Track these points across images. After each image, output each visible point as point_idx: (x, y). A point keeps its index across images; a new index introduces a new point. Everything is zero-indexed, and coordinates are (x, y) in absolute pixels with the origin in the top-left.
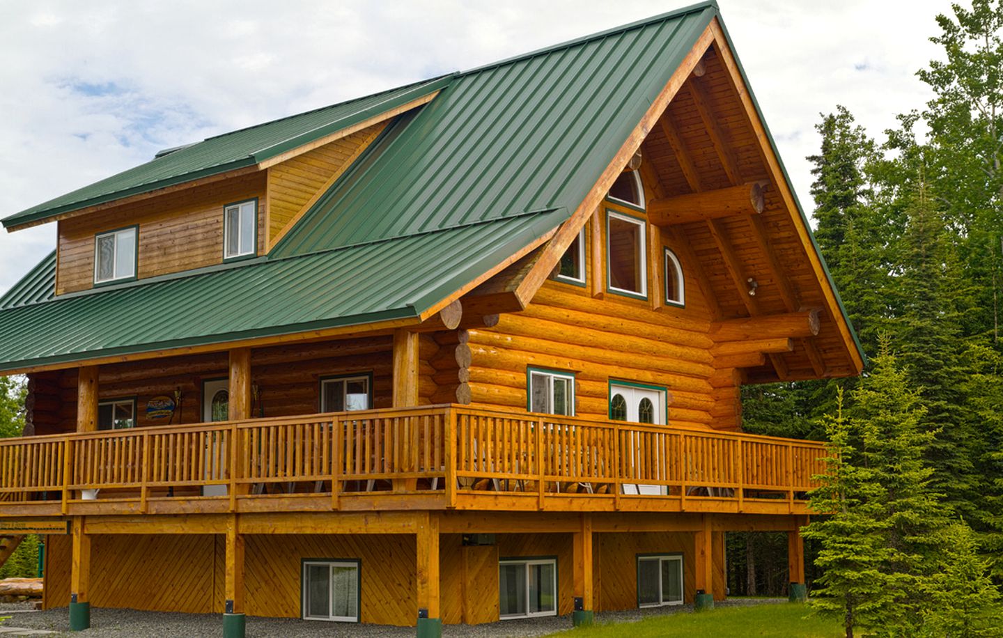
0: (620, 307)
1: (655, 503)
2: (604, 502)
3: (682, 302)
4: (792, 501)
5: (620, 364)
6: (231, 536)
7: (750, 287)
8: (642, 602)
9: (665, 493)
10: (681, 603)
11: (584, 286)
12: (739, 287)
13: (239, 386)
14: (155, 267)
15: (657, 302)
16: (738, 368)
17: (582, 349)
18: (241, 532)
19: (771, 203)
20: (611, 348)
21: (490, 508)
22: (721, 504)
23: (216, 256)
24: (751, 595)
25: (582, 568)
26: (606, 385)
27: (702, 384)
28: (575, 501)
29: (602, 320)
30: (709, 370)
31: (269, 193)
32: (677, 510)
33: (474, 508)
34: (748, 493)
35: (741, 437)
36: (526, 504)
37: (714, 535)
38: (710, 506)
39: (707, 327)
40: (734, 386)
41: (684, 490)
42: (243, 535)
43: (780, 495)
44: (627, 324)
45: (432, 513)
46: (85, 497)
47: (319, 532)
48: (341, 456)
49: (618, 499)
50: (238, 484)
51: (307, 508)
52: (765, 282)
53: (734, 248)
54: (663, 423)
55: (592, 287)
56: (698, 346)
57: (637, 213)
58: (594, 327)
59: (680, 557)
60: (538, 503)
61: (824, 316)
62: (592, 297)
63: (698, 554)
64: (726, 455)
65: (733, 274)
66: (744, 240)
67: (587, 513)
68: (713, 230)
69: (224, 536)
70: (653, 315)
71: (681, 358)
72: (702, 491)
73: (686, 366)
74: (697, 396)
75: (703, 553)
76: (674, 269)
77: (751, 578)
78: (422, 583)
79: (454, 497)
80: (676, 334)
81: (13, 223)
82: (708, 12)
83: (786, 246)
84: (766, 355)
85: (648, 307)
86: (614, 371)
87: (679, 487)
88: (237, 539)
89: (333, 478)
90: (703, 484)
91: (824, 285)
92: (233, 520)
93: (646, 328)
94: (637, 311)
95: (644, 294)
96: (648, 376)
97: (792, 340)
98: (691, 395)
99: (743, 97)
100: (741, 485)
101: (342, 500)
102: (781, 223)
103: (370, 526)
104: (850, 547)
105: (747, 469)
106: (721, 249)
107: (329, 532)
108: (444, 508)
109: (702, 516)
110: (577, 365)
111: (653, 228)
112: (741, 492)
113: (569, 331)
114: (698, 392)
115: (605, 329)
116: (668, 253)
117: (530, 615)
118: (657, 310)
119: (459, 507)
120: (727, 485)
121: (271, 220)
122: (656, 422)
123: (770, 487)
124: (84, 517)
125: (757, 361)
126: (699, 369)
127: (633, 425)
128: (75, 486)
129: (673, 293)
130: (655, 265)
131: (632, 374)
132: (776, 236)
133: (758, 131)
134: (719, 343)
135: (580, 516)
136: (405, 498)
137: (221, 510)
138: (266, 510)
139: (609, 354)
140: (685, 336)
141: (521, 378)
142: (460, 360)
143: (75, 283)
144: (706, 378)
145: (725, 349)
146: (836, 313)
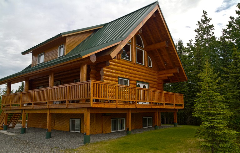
0: (139, 67)
1: (145, 106)
2: (133, 106)
3: (151, 67)
4: (175, 106)
5: (139, 78)
6: (48, 114)
7: (165, 64)
8: (144, 127)
9: (148, 104)
10: (152, 126)
11: (131, 61)
12: (163, 64)
13: (51, 80)
14: (47, 60)
15: (146, 66)
16: (163, 80)
17: (131, 74)
18: (50, 113)
19: (169, 46)
20: (137, 75)
21: (103, 107)
22: (160, 107)
23: (57, 56)
24: (165, 124)
25: (128, 121)
26: (136, 82)
27: (156, 83)
28: (126, 106)
29: (135, 69)
30: (157, 80)
31: (66, 43)
32: (151, 108)
33: (98, 107)
34: (166, 104)
35: (164, 92)
36: (113, 106)
37: (158, 113)
38: (158, 107)
39: (156, 72)
40: (162, 83)
41: (152, 103)
42: (51, 114)
43: (173, 104)
44: (140, 70)
45: (88, 108)
46: (24, 105)
47: (65, 113)
48: (68, 94)
49: (136, 105)
50: (49, 102)
51: (61, 107)
52: (168, 63)
53: (162, 56)
54: (148, 88)
55: (133, 62)
56: (155, 76)
57: (142, 48)
58: (133, 70)
59: (152, 117)
60: (116, 106)
61: (180, 69)
62: (133, 64)
63: (155, 117)
64: (161, 95)
65: (162, 61)
66: (164, 54)
67: (130, 108)
68: (158, 52)
69: (47, 114)
70: (146, 69)
71: (151, 77)
72: (156, 104)
73: (152, 79)
74: (155, 85)
75: (156, 117)
76: (150, 60)
77: (165, 121)
78: (85, 126)
79: (92, 104)
80: (150, 73)
81: (24, 53)
82: (156, 3)
83: (172, 55)
84: (168, 77)
85: (144, 67)
86: (137, 79)
87: (151, 102)
88: (49, 114)
89: (67, 100)
90: (156, 102)
91: (180, 62)
92: (49, 110)
93: (144, 71)
94: (142, 68)
95: (144, 64)
96: (145, 81)
97: (174, 74)
98: (153, 85)
99: (164, 22)
100: (164, 102)
101: (68, 105)
102: (171, 50)
103: (75, 111)
104: (215, 121)
105: (166, 99)
106: (159, 56)
107: (67, 113)
108: (89, 107)
109: (156, 109)
110: (129, 77)
111: (145, 51)
112: (164, 104)
113: (128, 70)
114: (155, 84)
115: (136, 70)
116: (149, 57)
117: (119, 131)
118: (147, 68)
119: (93, 107)
120: (161, 102)
121: (67, 48)
122: (146, 88)
123: (170, 103)
124: (24, 110)
125: (166, 78)
126: (155, 80)
127: (142, 88)
128: (22, 103)
129: (150, 65)
130: (146, 59)
131: (142, 80)
132: (170, 53)
133: (167, 30)
134: (159, 75)
135: (128, 109)
136: (81, 105)
137: (46, 108)
138: (54, 108)
139: (136, 76)
140: (152, 73)
141: (117, 79)
142: (101, 74)
143: (35, 64)
144: (156, 82)
145: (160, 76)
146: (182, 68)
